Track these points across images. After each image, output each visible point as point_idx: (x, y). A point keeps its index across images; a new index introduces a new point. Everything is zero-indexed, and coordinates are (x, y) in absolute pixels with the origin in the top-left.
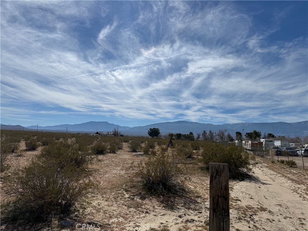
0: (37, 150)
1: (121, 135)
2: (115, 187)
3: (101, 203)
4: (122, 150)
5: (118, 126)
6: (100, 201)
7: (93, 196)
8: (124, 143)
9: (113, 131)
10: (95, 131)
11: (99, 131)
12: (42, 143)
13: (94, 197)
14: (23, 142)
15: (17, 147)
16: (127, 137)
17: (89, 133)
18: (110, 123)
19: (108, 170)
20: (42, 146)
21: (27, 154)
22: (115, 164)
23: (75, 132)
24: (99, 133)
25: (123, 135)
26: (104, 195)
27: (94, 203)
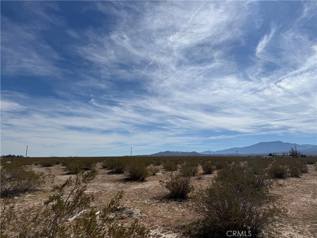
0: (213, 174)
1: (302, 156)
2: (308, 219)
3: (293, 235)
4: (307, 174)
5: (296, 145)
6: (292, 233)
7: (281, 226)
8: (308, 165)
9: (290, 151)
10: (268, 152)
11: (272, 152)
12: (217, 167)
13: (283, 226)
14: (200, 166)
15: (196, 171)
16: (311, 157)
17: (260, 155)
18: (285, 142)
19: (294, 197)
20: (216, 169)
21: (205, 177)
22: (302, 190)
23: (246, 155)
24: (272, 155)
25: (305, 155)
26: (295, 226)
27: (284, 234)
